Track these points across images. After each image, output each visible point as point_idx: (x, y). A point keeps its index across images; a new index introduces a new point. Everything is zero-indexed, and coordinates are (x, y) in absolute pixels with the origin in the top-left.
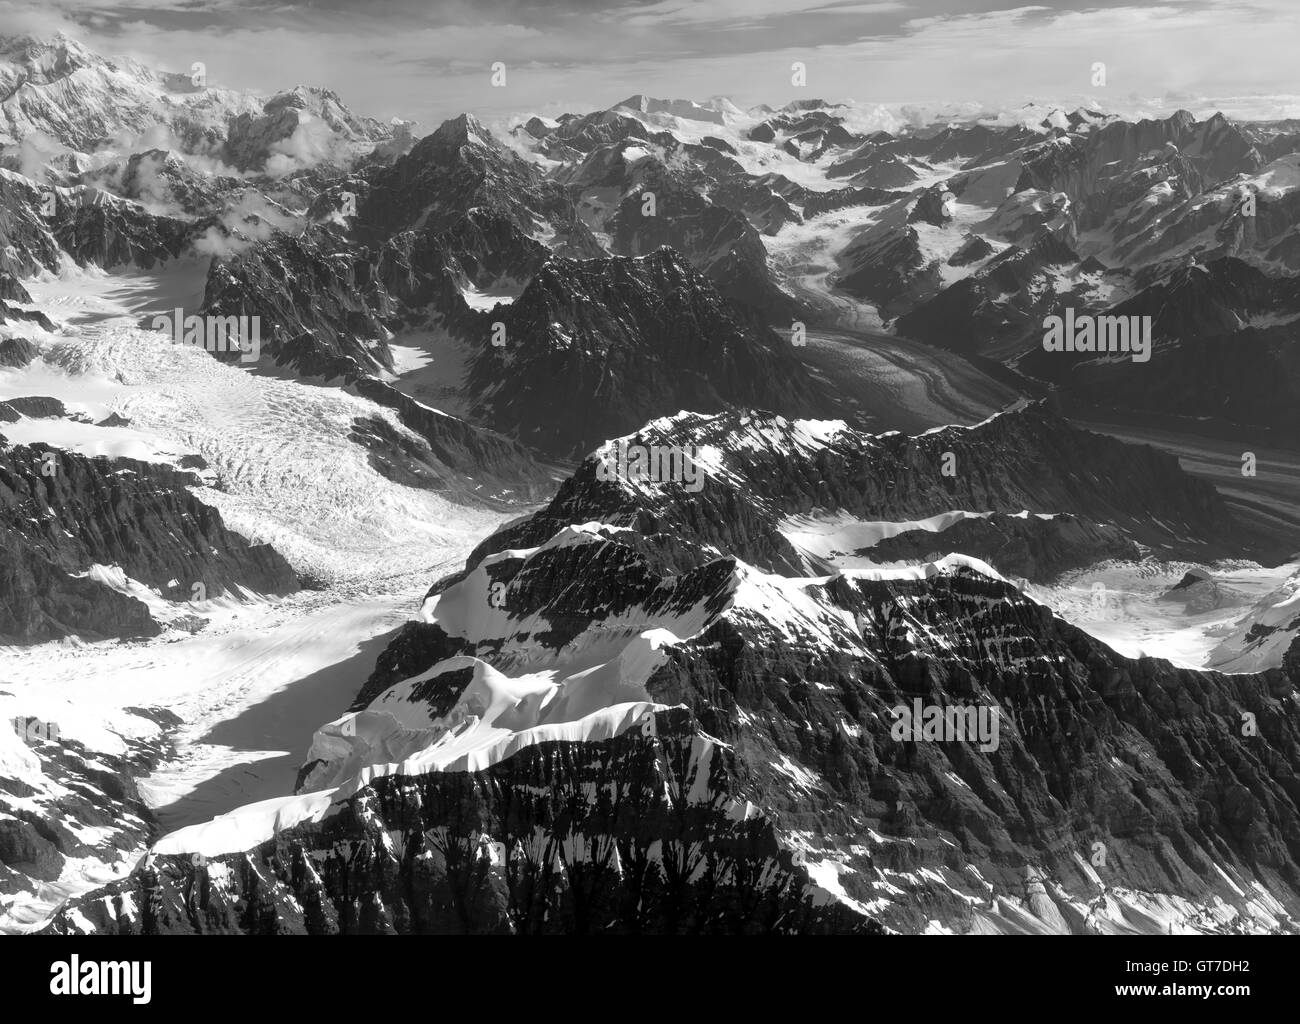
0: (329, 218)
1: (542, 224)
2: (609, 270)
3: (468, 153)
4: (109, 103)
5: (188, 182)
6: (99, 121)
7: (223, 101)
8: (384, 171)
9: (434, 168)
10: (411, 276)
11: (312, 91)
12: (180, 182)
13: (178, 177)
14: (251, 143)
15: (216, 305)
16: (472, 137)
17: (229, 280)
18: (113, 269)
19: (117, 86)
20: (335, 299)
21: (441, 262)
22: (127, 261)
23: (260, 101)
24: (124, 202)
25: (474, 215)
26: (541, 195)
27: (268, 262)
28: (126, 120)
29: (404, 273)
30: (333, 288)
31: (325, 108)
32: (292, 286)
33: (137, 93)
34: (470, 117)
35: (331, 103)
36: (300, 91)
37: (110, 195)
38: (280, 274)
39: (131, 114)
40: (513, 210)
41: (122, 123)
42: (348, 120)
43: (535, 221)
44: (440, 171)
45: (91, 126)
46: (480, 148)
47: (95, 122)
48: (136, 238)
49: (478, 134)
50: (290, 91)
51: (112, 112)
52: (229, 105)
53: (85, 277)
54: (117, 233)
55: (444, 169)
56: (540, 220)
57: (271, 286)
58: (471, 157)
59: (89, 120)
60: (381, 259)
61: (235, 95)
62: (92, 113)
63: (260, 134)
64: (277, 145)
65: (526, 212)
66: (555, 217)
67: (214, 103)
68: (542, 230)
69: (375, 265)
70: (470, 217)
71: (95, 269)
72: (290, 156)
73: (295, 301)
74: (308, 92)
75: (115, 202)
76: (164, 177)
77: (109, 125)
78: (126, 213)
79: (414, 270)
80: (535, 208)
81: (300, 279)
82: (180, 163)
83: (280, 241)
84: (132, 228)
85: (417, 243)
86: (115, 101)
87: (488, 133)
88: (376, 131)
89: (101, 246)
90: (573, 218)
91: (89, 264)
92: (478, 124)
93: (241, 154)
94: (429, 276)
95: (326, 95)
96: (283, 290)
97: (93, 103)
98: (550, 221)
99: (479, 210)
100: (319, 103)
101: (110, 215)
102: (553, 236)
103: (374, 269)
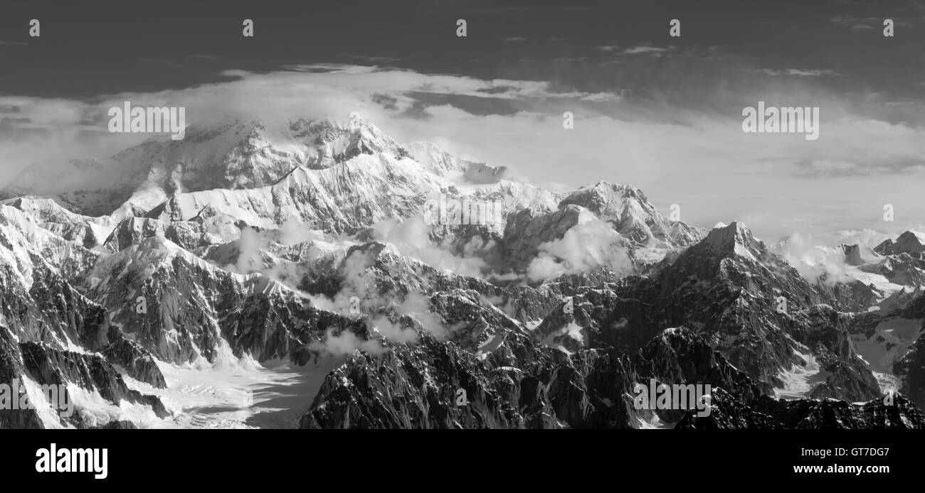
0: (564, 330)
1: (805, 357)
2: (816, 414)
3: (729, 268)
4: (385, 191)
5: (396, 279)
6: (368, 209)
7: (516, 194)
8: (645, 282)
9: (694, 282)
10: (585, 400)
11: (615, 188)
12: (387, 278)
13: (386, 272)
14: (526, 242)
15: (322, 407)
16: (739, 249)
17: (341, 381)
18: (268, 362)
19: (397, 173)
20: (477, 416)
21: (621, 386)
22: (282, 355)
23: (556, 196)
24: (291, 293)
25: (671, 337)
26: (807, 322)
27: (408, 368)
28: (400, 210)
29: (577, 396)
30: (478, 403)
31: (626, 208)
32: (430, 396)
33: (417, 182)
34: (742, 226)
35: (634, 202)
36: (601, 188)
37: (281, 284)
38: (417, 380)
39: (406, 204)
40: (769, 338)
41: (395, 213)
42: (649, 223)
43: (797, 353)
44: (701, 286)
45: (358, 214)
46: (748, 263)
47: (363, 211)
48: (295, 332)
49: (747, 246)
50: (591, 187)
51: (385, 202)
52: (521, 200)
53: (238, 368)
54: (279, 325)
55: (705, 284)
56: (803, 352)
57: (406, 394)
58: (733, 273)
59: (357, 208)
60: (554, 377)
61: (531, 188)
62: (362, 201)
63: (537, 233)
64: (548, 245)
65: (785, 340)
66: (822, 349)
67: (507, 196)
68: (803, 364)
69: (546, 384)
70: (664, 338)
71: (250, 361)
72: (558, 260)
73: (430, 414)
74: (611, 190)
75: (284, 292)
76: (371, 272)
77: (378, 214)
78: (292, 305)
79: (590, 393)
80: (798, 336)
81: (443, 389)
82: (395, 257)
83: (430, 346)
84: (295, 320)
85: (598, 363)
86: (392, 189)
87: (761, 245)
88: (685, 237)
89: (260, 337)
90: (845, 353)
91: (245, 354)
92: (750, 234)
93: (514, 253)
94: (607, 402)
95: (629, 193)
96: (418, 400)
97: (366, 191)
98: (815, 354)
99: (677, 332)
100: (619, 201)
101: (275, 305)
102: (814, 372)
103: (544, 388)
